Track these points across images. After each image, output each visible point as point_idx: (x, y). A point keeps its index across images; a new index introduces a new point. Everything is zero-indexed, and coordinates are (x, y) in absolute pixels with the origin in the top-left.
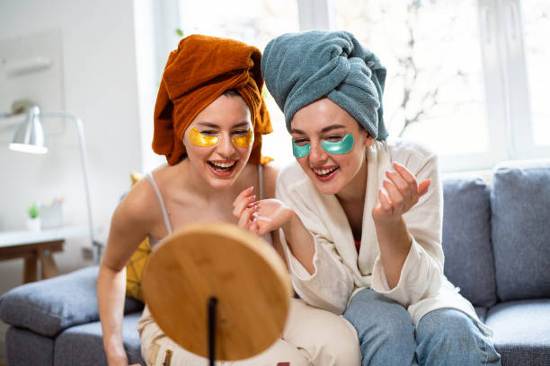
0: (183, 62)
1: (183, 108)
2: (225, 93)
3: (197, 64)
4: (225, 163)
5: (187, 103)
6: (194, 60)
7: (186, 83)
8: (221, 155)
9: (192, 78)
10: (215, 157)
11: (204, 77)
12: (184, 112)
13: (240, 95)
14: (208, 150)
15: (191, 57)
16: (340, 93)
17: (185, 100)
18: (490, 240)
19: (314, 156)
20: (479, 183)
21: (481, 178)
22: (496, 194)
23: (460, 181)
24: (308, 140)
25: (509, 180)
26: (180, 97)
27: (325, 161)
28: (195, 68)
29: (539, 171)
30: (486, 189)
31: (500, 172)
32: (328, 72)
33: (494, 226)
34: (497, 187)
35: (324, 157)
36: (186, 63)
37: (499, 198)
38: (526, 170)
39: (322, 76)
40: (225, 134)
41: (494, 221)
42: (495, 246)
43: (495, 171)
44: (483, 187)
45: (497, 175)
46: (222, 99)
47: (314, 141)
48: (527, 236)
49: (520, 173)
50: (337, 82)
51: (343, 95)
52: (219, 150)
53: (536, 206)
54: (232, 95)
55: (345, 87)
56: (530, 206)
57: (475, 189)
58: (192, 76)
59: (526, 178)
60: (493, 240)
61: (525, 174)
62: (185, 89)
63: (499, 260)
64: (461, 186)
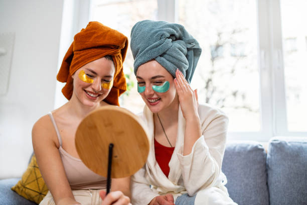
0: (88, 32)
1: (80, 57)
2: (106, 56)
3: (96, 35)
4: (94, 94)
5: (83, 55)
6: (94, 33)
7: (86, 43)
8: (93, 89)
9: (91, 41)
10: (89, 89)
11: (97, 43)
12: (80, 59)
13: (113, 60)
14: (87, 84)
15: (94, 31)
16: (162, 58)
17: (83, 53)
18: (267, 184)
19: (147, 92)
20: (260, 147)
21: (261, 144)
22: (271, 155)
23: (249, 145)
24: (144, 83)
25: (279, 147)
26: (80, 50)
27: (153, 95)
28: (93, 37)
29: (297, 144)
30: (265, 152)
31: (275, 142)
32: (157, 46)
33: (270, 175)
34: (272, 151)
35: (152, 93)
36: (90, 33)
37: (273, 157)
38: (289, 142)
39: (153, 48)
40: (99, 79)
41: (269, 172)
42: (270, 188)
43: (271, 141)
44: (263, 150)
45: (272, 144)
46: (103, 59)
47: (148, 83)
48: (291, 183)
49: (286, 144)
50: (161, 52)
51: (164, 60)
52: (93, 87)
53: (296, 164)
54: (109, 59)
55: (166, 56)
56: (292, 164)
57: (258, 150)
58: (91, 40)
59: (290, 147)
60: (269, 184)
61: (289, 144)
62: (85, 47)
63: (273, 196)
64: (249, 148)
